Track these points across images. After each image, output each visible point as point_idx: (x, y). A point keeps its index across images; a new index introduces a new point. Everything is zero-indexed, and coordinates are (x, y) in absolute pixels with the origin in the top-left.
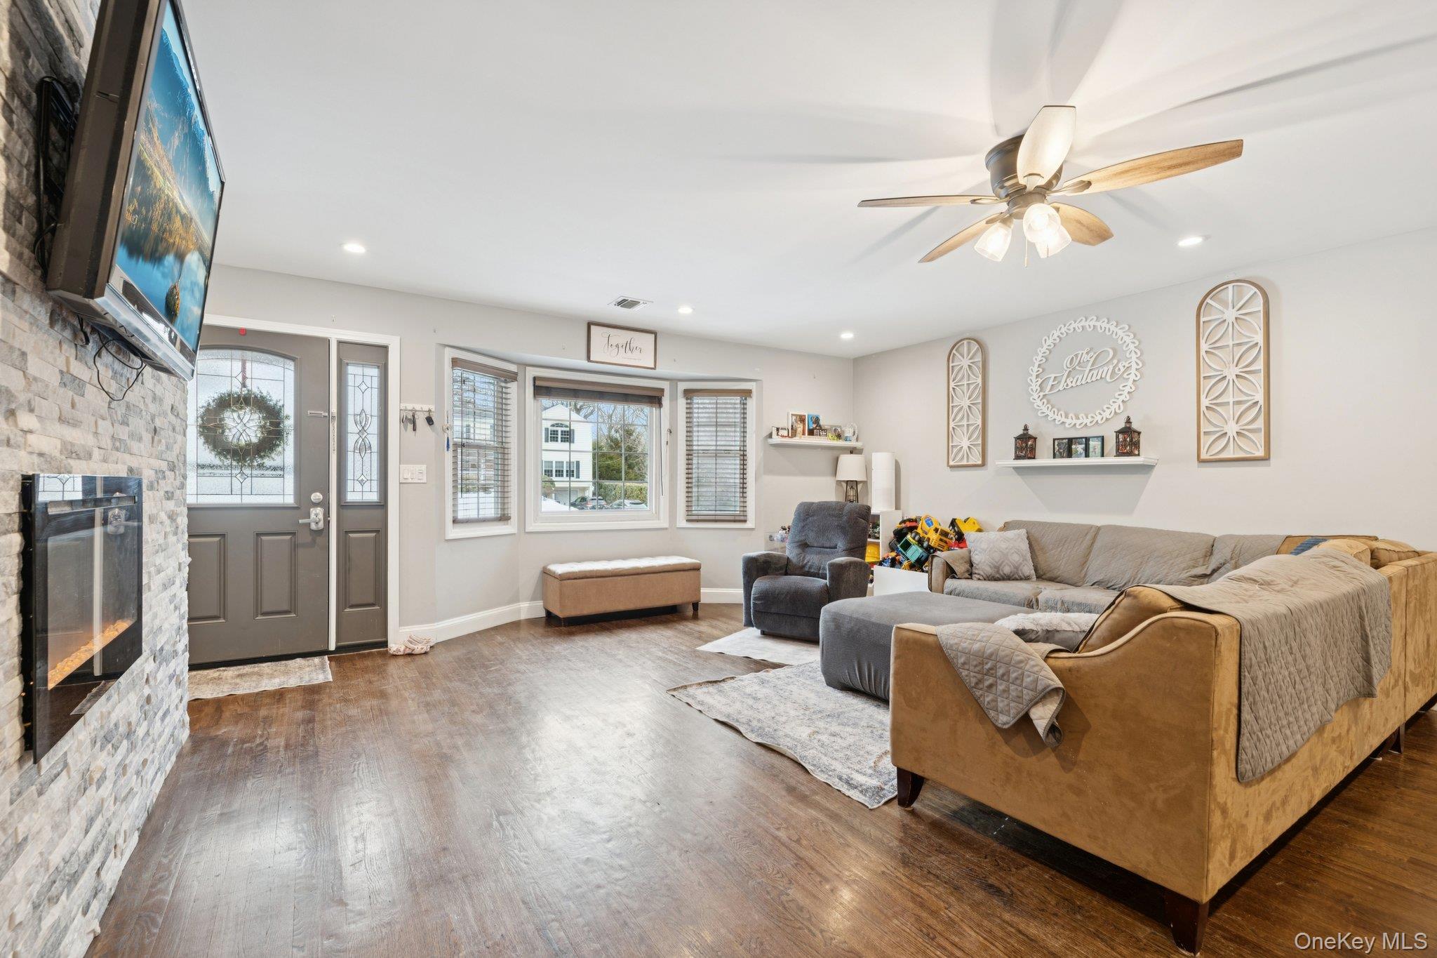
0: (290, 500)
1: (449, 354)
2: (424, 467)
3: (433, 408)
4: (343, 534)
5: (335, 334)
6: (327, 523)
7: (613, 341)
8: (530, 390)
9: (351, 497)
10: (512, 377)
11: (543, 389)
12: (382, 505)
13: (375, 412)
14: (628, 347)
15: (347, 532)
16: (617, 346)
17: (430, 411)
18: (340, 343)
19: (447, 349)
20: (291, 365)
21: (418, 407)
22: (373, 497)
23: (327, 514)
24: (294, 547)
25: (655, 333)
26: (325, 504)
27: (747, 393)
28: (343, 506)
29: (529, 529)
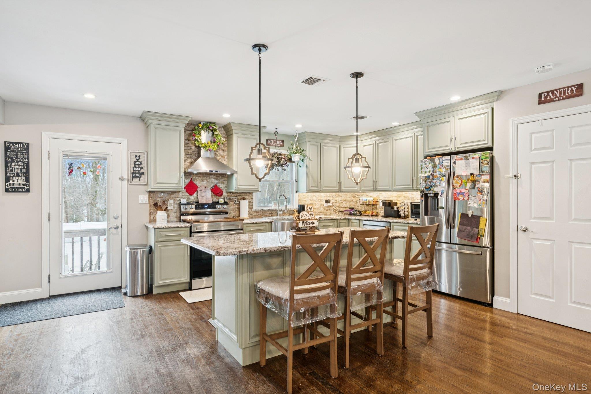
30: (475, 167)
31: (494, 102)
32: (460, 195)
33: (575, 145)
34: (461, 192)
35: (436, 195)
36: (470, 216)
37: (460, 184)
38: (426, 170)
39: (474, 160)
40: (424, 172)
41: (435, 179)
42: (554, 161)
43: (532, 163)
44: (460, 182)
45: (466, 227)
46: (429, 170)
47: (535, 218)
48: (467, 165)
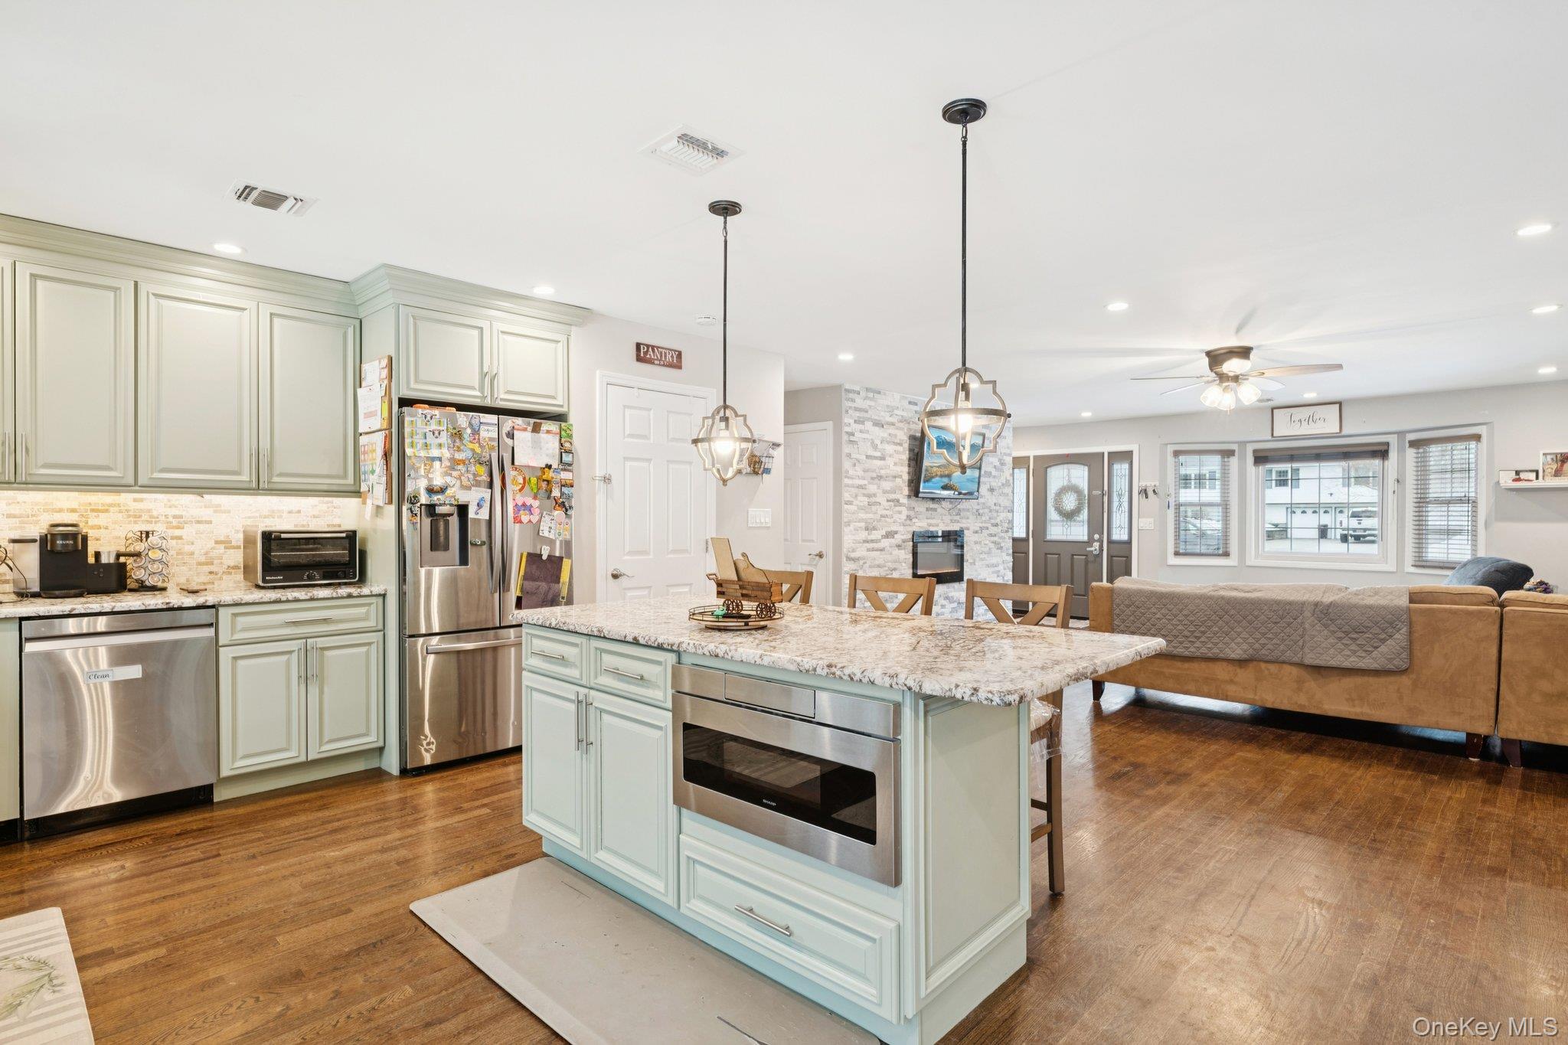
0: (1085, 538)
1: (1170, 449)
2: (1152, 520)
3: (1157, 484)
4: (1110, 557)
5: (1106, 449)
6: (1101, 550)
7: (1295, 418)
8: (1250, 459)
9: (1115, 537)
10: (1229, 453)
11: (1261, 458)
12: (1129, 542)
13: (1127, 489)
14: (1310, 419)
15: (1112, 557)
16: (1300, 421)
17: (1155, 486)
18: (1109, 453)
19: (1169, 446)
20: (1086, 468)
21: (1148, 484)
22: (1125, 537)
23: (1101, 547)
24: (1087, 562)
25: (1340, 404)
26: (1101, 541)
27: (1477, 438)
28: (1110, 542)
29: (1248, 563)
30: (551, 451)
31: (571, 325)
32: (522, 512)
33: (674, 440)
34: (524, 505)
35: (463, 510)
36: (545, 557)
37: (521, 486)
38: (430, 439)
39: (550, 436)
40: (419, 446)
41: (460, 467)
42: (650, 460)
43: (626, 459)
44: (521, 481)
45: (537, 583)
46: (439, 441)
47: (630, 553)
48: (536, 445)
